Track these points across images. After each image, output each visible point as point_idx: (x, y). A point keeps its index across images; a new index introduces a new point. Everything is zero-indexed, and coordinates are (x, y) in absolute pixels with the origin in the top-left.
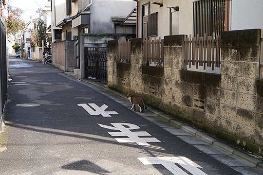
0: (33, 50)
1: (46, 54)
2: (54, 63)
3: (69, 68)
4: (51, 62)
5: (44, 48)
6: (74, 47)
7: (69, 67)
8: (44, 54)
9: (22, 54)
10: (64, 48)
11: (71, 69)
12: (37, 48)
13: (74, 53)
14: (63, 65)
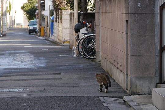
0: (59, 18)
1: (83, 31)
2: (100, 56)
3: (138, 82)
4: (94, 53)
5: (79, 15)
6: (153, 14)
7: (139, 77)
8: (77, 30)
9: (40, 25)
10: (124, 17)
11: (143, 85)
12: (66, 13)
13: (153, 34)
14: (121, 69)
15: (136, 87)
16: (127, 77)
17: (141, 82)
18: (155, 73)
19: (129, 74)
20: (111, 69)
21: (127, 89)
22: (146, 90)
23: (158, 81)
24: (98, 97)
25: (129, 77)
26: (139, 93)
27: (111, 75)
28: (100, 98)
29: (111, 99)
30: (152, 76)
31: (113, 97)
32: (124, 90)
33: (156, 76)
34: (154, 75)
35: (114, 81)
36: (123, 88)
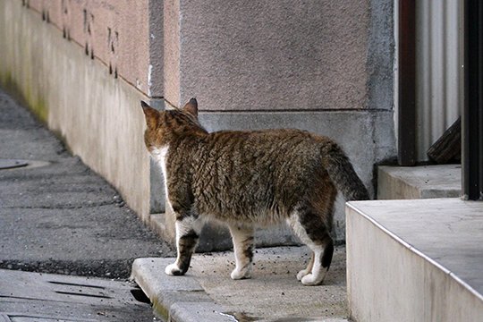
14: (113, 59)
18: (370, 84)
19: (173, 92)
20: (36, 59)
27: (42, 102)
29: (40, 280)
30: (344, 105)
31: (53, 267)
32: (135, 216)
33: (372, 110)
34: (359, 98)
35: (63, 147)
36: (131, 202)
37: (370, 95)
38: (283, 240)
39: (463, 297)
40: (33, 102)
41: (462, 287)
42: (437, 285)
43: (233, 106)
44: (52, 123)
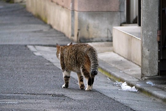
11: (99, 27)
15: (88, 30)
16: (73, 16)
17: (97, 22)
18: (120, 6)
19: (76, 8)
21: (73, 35)
22: (104, 35)
23: (124, 19)
24: (26, 46)
25: (76, 14)
26: (92, 39)
28: (29, 47)
29: (47, 49)
30: (114, 10)
31: (50, 46)
32: (68, 38)
33: (120, 12)
34: (117, 9)
35: (51, 27)
36: (67, 35)
37: (120, 8)
38: (100, 40)
39: (135, 39)
40: (44, 19)
41: (134, 37)
42: (130, 38)
43: (89, 10)
44: (48, 22)
